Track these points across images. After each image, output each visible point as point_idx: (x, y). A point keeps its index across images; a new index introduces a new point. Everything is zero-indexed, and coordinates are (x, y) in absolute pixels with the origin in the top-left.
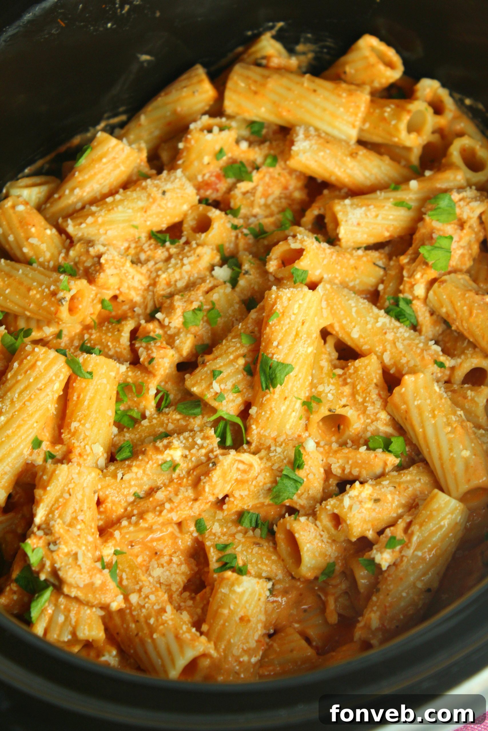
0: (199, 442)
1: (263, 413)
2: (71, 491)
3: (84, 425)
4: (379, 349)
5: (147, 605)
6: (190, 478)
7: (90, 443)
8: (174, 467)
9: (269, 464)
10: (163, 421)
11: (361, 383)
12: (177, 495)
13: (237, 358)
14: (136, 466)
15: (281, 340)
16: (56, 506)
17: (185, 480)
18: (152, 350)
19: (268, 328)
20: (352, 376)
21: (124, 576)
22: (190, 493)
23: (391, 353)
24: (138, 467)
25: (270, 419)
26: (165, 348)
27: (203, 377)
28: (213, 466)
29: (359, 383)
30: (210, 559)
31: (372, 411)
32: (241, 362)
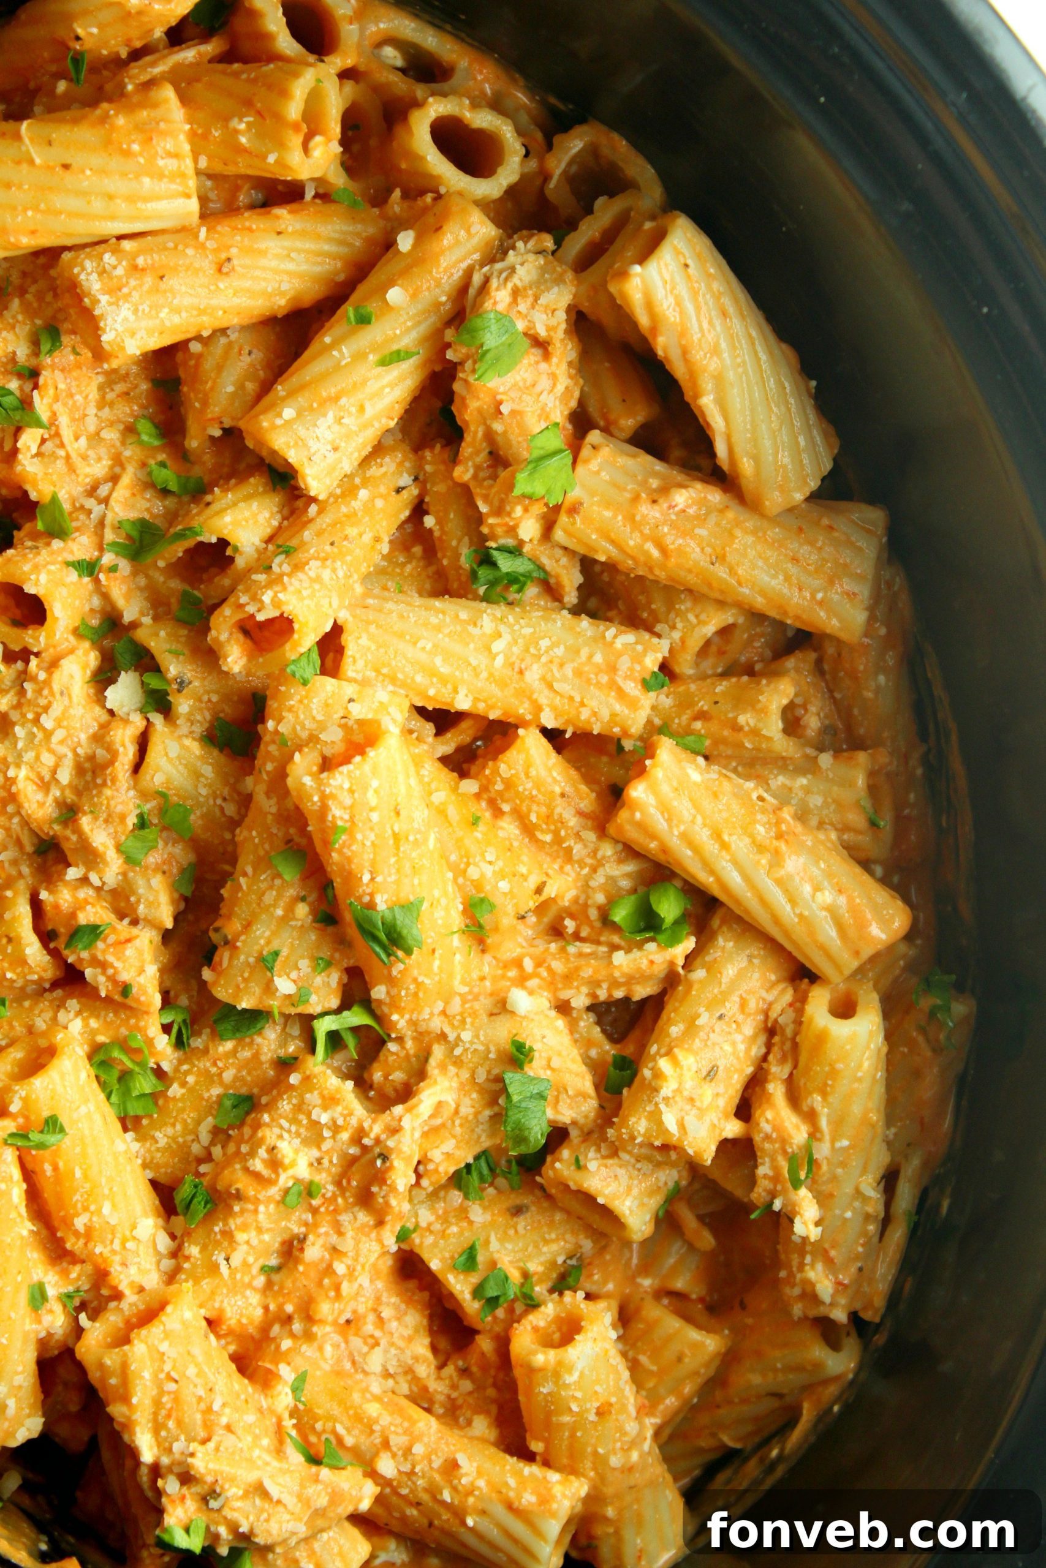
0: (324, 1118)
1: (403, 993)
2: (174, 1375)
3: (99, 1211)
4: (523, 710)
5: (417, 1470)
6: (348, 1194)
7: (128, 1233)
8: (309, 1190)
9: (465, 1075)
10: (207, 1071)
11: (535, 807)
12: (340, 1233)
13: (290, 910)
14: (238, 1228)
15: (373, 863)
16: (163, 1412)
17: (340, 1200)
18: (112, 966)
19: (334, 854)
20: (507, 795)
21: (340, 1429)
22: (364, 1217)
23: (554, 708)
24: (244, 1228)
25: (421, 995)
26: (129, 941)
27: (246, 975)
28: (384, 1162)
29: (529, 811)
30: (459, 1297)
31: (584, 852)
32: (302, 910)
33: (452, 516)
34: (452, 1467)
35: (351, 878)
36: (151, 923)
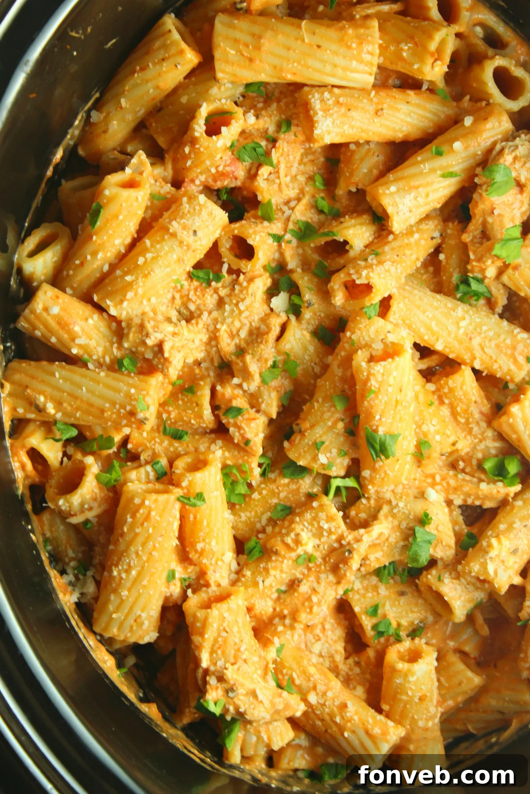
0: (326, 526)
1: (378, 476)
2: (227, 629)
3: (210, 544)
4: (467, 357)
5: (327, 703)
6: (327, 565)
7: (220, 557)
8: (309, 558)
9: (396, 523)
10: (273, 491)
11: (461, 404)
12: (318, 583)
13: (335, 423)
14: (272, 568)
15: (383, 411)
16: (217, 645)
17: (323, 567)
18: (244, 429)
19: (366, 403)
20: (449, 395)
21: (295, 675)
22: (332, 578)
23: (481, 360)
24: (275, 568)
25: (386, 479)
26: (254, 419)
27: (306, 449)
28: (349, 554)
29: (458, 405)
30: (365, 627)
31: (479, 431)
32: (341, 425)
33: (454, 257)
34: (344, 706)
35: (370, 415)
36: (266, 414)
